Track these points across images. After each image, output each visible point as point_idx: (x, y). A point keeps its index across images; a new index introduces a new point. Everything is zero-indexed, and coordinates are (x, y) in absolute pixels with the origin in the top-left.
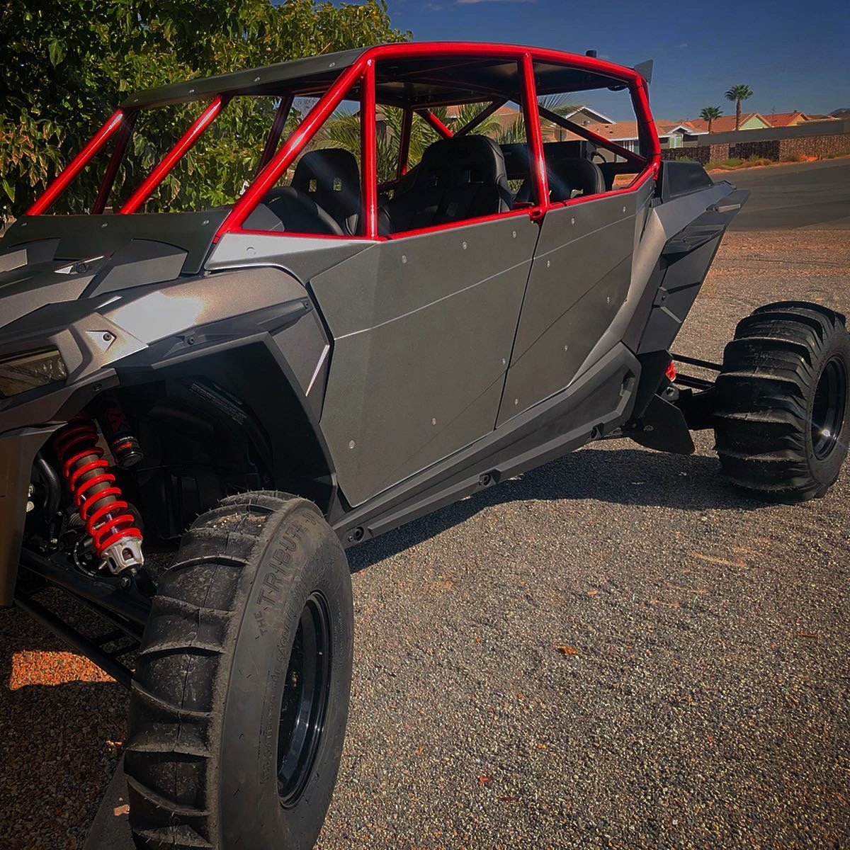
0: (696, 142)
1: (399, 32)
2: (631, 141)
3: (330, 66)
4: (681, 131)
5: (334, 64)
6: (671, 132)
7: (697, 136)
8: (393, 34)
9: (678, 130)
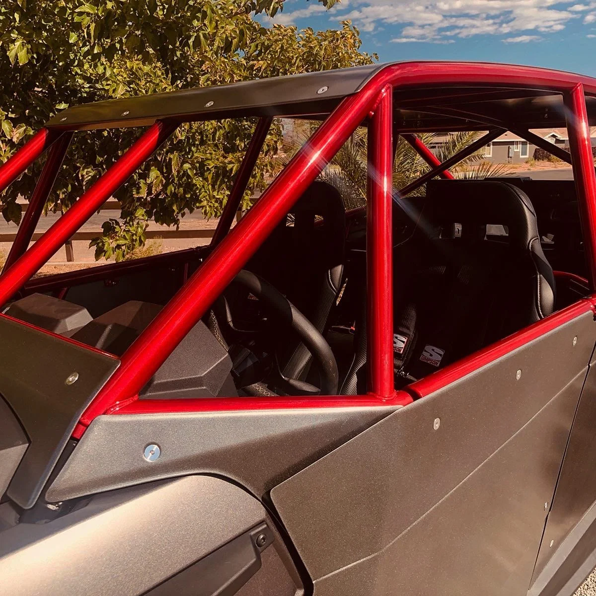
0: (564, 144)
1: (367, 55)
2: (520, 142)
3: (320, 91)
4: (554, 136)
5: (326, 88)
6: (547, 137)
7: (564, 140)
8: (362, 56)
9: (551, 136)
